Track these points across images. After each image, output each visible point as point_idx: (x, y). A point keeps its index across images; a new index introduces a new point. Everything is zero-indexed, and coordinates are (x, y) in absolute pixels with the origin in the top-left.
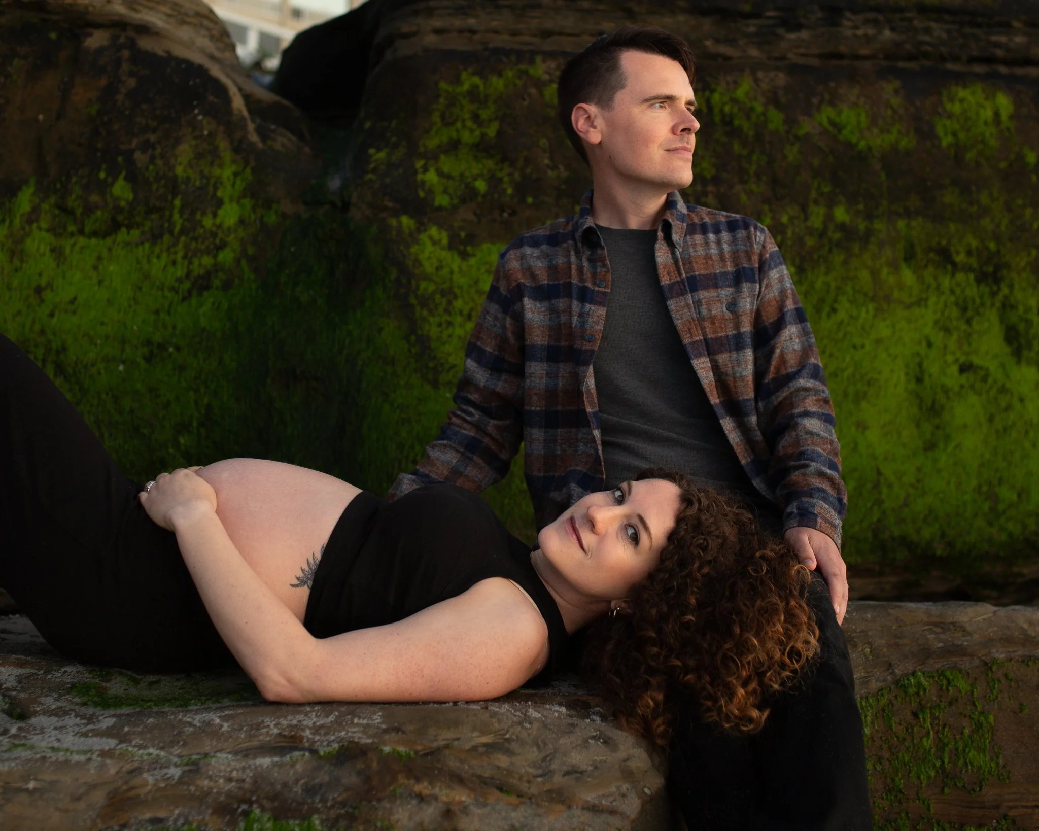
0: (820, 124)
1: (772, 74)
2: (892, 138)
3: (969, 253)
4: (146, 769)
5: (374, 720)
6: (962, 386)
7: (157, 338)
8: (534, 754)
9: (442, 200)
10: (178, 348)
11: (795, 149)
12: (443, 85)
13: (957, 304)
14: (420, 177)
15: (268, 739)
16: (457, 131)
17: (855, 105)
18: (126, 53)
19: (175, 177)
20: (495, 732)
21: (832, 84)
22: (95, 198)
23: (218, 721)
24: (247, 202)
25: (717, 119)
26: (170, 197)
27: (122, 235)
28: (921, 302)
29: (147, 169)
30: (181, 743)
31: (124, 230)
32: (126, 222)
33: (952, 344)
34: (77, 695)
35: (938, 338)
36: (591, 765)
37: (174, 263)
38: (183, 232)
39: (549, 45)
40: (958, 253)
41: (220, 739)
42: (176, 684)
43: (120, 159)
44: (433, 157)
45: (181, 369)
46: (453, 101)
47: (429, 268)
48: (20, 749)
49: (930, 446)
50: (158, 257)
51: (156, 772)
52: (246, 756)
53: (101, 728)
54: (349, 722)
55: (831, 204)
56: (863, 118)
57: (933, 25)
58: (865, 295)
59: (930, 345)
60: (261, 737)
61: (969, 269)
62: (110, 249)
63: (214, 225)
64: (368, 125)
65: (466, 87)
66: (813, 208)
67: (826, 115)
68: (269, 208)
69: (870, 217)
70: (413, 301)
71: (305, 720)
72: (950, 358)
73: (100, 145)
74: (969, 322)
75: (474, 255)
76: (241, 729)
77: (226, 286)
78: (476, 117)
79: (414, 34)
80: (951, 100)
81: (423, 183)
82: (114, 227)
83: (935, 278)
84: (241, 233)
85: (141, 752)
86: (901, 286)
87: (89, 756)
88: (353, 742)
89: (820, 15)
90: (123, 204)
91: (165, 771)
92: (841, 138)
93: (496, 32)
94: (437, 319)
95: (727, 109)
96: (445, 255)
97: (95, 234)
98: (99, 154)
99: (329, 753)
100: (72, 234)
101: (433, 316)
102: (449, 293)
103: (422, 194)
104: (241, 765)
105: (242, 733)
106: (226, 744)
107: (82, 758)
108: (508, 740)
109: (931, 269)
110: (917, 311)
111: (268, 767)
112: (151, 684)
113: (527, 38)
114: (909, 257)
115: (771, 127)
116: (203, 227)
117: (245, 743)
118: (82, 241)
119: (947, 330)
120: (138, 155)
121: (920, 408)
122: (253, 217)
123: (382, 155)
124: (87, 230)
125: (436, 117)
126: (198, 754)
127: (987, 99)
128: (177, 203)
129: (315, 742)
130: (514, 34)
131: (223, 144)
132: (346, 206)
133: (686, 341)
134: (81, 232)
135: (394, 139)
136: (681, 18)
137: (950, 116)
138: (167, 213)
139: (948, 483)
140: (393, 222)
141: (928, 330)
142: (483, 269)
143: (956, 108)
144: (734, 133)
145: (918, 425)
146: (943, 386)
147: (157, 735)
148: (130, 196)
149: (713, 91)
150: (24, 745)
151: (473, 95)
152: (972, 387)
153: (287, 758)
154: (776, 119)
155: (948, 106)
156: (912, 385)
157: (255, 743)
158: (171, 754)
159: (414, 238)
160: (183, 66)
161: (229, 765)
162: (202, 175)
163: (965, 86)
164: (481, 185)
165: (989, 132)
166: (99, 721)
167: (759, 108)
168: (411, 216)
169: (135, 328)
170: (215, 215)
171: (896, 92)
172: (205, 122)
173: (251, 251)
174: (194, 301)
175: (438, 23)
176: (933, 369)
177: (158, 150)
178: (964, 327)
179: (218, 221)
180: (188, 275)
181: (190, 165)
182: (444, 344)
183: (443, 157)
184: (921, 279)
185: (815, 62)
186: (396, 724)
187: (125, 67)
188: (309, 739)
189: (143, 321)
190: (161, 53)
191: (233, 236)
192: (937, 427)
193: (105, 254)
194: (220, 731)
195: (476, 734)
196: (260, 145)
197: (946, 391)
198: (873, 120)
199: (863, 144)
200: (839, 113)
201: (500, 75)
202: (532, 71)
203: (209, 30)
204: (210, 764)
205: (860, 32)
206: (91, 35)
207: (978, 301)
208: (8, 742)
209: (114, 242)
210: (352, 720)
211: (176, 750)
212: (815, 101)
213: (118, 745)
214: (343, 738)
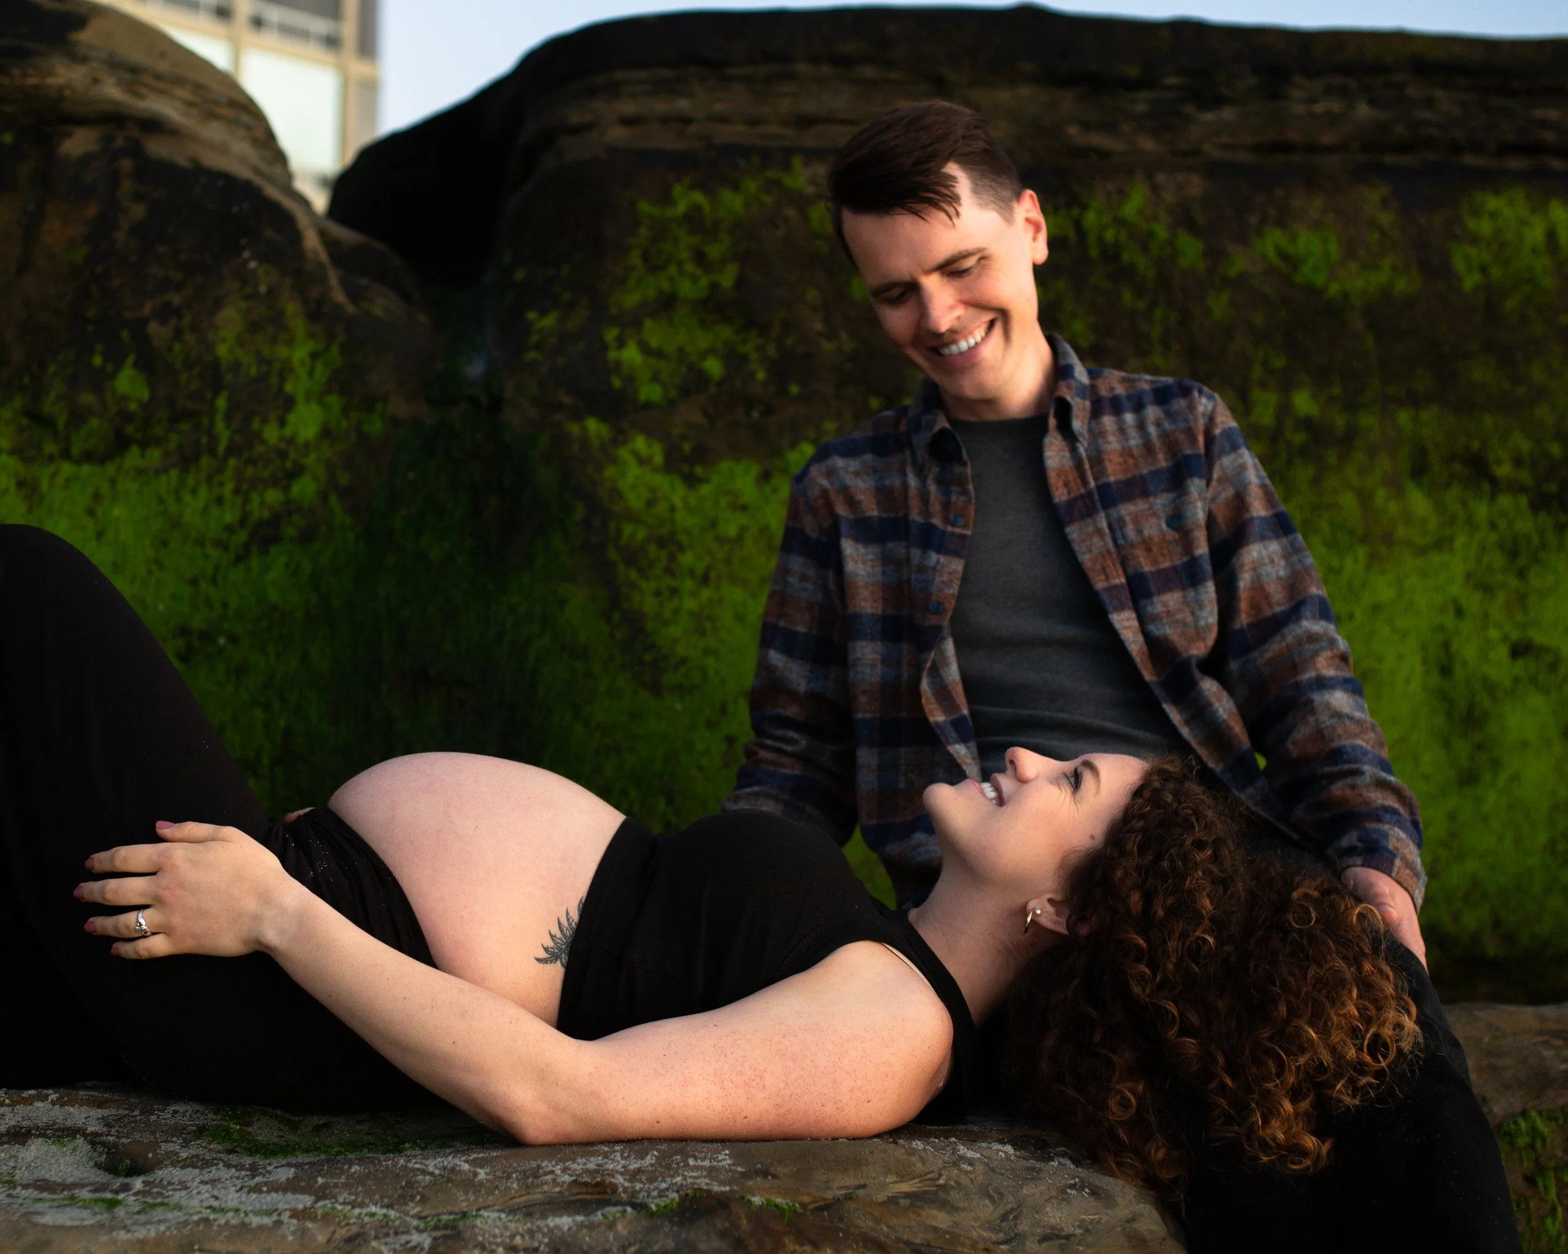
0: (1264, 257)
1: (1180, 178)
2: (1379, 278)
3: (1518, 462)
4: (373, 1236)
5: (721, 1161)
6: (1516, 680)
7: (197, 623)
8: (987, 1210)
9: (650, 392)
10: (233, 639)
11: (1225, 297)
12: (644, 206)
13: (1501, 546)
14: (612, 355)
15: (557, 1189)
16: (671, 280)
17: (1317, 226)
18: (126, 164)
19: (217, 361)
20: (921, 1176)
21: (1279, 192)
22: (87, 398)
23: (466, 1167)
24: (334, 401)
25: (1094, 252)
26: (209, 395)
27: (133, 458)
28: (1442, 543)
29: (170, 349)
30: (418, 1197)
31: (134, 450)
32: (139, 436)
33: (1496, 609)
34: (213, 1141)
35: (1473, 601)
36: (1079, 1227)
37: (220, 501)
38: (232, 450)
39: (811, 139)
40: (1499, 461)
41: (480, 1191)
42: (358, 1127)
43: (125, 334)
44: (632, 322)
45: (240, 672)
46: (661, 231)
47: (635, 501)
48: (159, 1209)
49: (1468, 779)
50: (194, 492)
51: (390, 1240)
52: (529, 1215)
53: (277, 1181)
54: (682, 1164)
55: (1287, 386)
56: (1334, 248)
57: (1439, 94)
58: (1351, 532)
59: (1460, 612)
60: (546, 1188)
61: (1517, 488)
62: (113, 482)
63: (282, 439)
64: (520, 275)
65: (681, 208)
66: (1257, 394)
67: (1271, 242)
68: (370, 409)
69: (1351, 406)
70: (612, 554)
71: (606, 1163)
72: (1494, 634)
73: (91, 313)
74: (1522, 574)
75: (706, 480)
76: (509, 1177)
77: (307, 537)
78: (700, 257)
79: (588, 127)
80: (1476, 213)
81: (618, 364)
82: (119, 444)
83: (1464, 503)
84: (327, 451)
85: (357, 1211)
86: (1408, 518)
87: (275, 1217)
88: (700, 1190)
89: (1252, 81)
90: (133, 406)
91: (403, 1238)
92: (1299, 279)
93: (723, 120)
94: (653, 584)
95: (1109, 235)
96: (660, 480)
97: (88, 457)
98: (90, 328)
99: (665, 1207)
100: (51, 458)
101: (647, 579)
102: (670, 542)
103: (617, 383)
104: (525, 1228)
105: (512, 1183)
106: (491, 1198)
107: (267, 1221)
108: (943, 1187)
109: (1455, 491)
110: (1436, 559)
111: (570, 1229)
112: (318, 1129)
113: (774, 129)
114: (1419, 471)
115: (1183, 262)
116: (263, 442)
117: (521, 1196)
118: (67, 469)
119: (1487, 589)
120: (154, 328)
121: (1449, 715)
122: (344, 424)
123: (549, 321)
124: (75, 450)
125: (635, 258)
126: (450, 1213)
127: (1533, 210)
128: (222, 403)
129: (638, 1192)
130: (753, 122)
131: (291, 308)
132: (496, 404)
133: (1100, 585)
134: (66, 454)
135: (567, 296)
136: (1025, 91)
137: (1474, 240)
138: (205, 421)
139: (1501, 839)
140: (574, 428)
141: (1455, 590)
142: (723, 502)
143: (1485, 227)
144: (1123, 274)
145: (1447, 744)
146: (1485, 680)
147: (374, 1187)
148: (145, 394)
149: (1084, 207)
150: (162, 1204)
151: (693, 220)
152: (1533, 680)
153: (598, 1216)
154: (1190, 250)
155: (1471, 224)
156: (1435, 680)
157: (537, 1196)
158: (407, 1214)
159: (607, 454)
160: (221, 183)
161: (506, 1228)
162: (261, 360)
163: (1497, 192)
164: (714, 367)
165: (1542, 265)
166: (270, 1173)
167: (1162, 233)
168: (603, 418)
169: (161, 607)
170: (282, 423)
171: (1385, 203)
172: (261, 272)
173: (344, 479)
174: (255, 563)
175: (628, 108)
176: (1468, 651)
177: (187, 320)
178: (1514, 582)
179: (288, 431)
180: (243, 520)
181: (240, 342)
182: (666, 623)
183: (649, 323)
184: (1440, 507)
185: (1248, 157)
186: (759, 1166)
187: (127, 186)
188: (625, 1190)
189: (174, 597)
190: (182, 161)
191: (312, 457)
192: (1479, 747)
193: (105, 489)
194: (476, 1180)
195: (890, 1179)
196: (350, 309)
197: (1491, 688)
198: (1350, 251)
199: (1334, 289)
200: (1293, 239)
201: (735, 188)
202: (788, 181)
203: (249, 128)
204: (474, 1226)
205: (1319, 108)
206: (69, 135)
207: (1536, 540)
208: (135, 1201)
209: (119, 469)
210: (685, 1161)
211: (413, 1208)
212: (1253, 220)
213: (316, 1202)
214: (682, 1185)
